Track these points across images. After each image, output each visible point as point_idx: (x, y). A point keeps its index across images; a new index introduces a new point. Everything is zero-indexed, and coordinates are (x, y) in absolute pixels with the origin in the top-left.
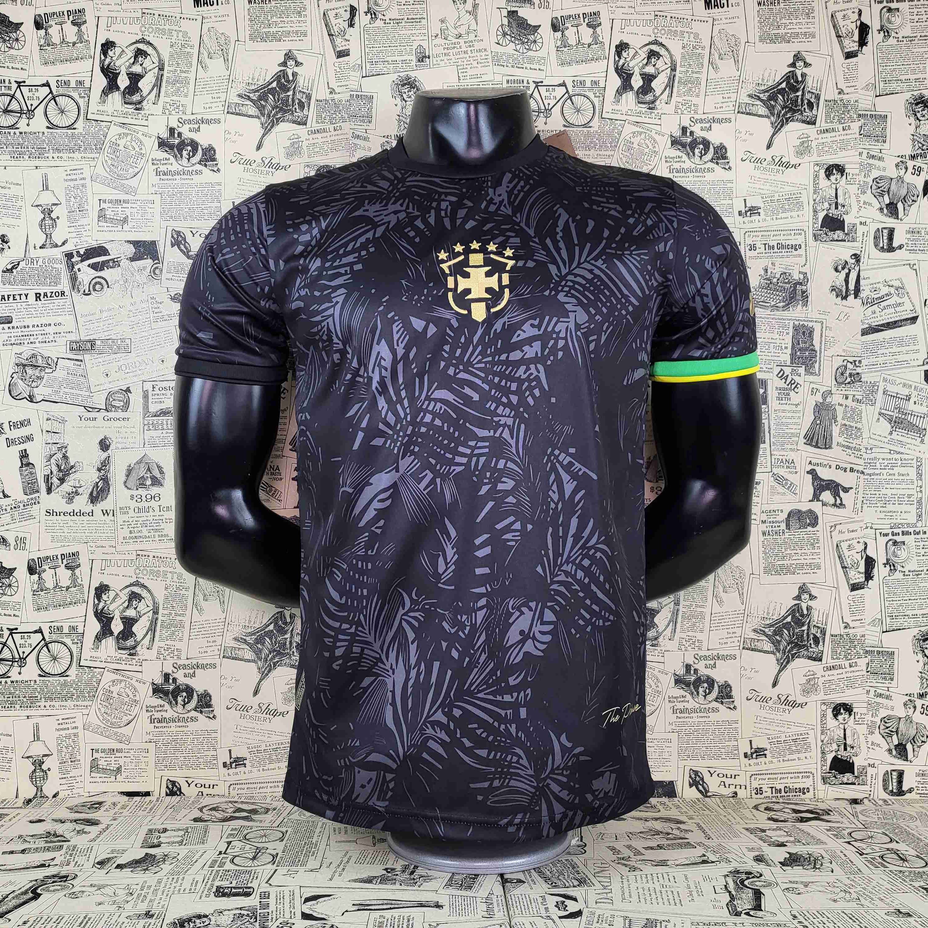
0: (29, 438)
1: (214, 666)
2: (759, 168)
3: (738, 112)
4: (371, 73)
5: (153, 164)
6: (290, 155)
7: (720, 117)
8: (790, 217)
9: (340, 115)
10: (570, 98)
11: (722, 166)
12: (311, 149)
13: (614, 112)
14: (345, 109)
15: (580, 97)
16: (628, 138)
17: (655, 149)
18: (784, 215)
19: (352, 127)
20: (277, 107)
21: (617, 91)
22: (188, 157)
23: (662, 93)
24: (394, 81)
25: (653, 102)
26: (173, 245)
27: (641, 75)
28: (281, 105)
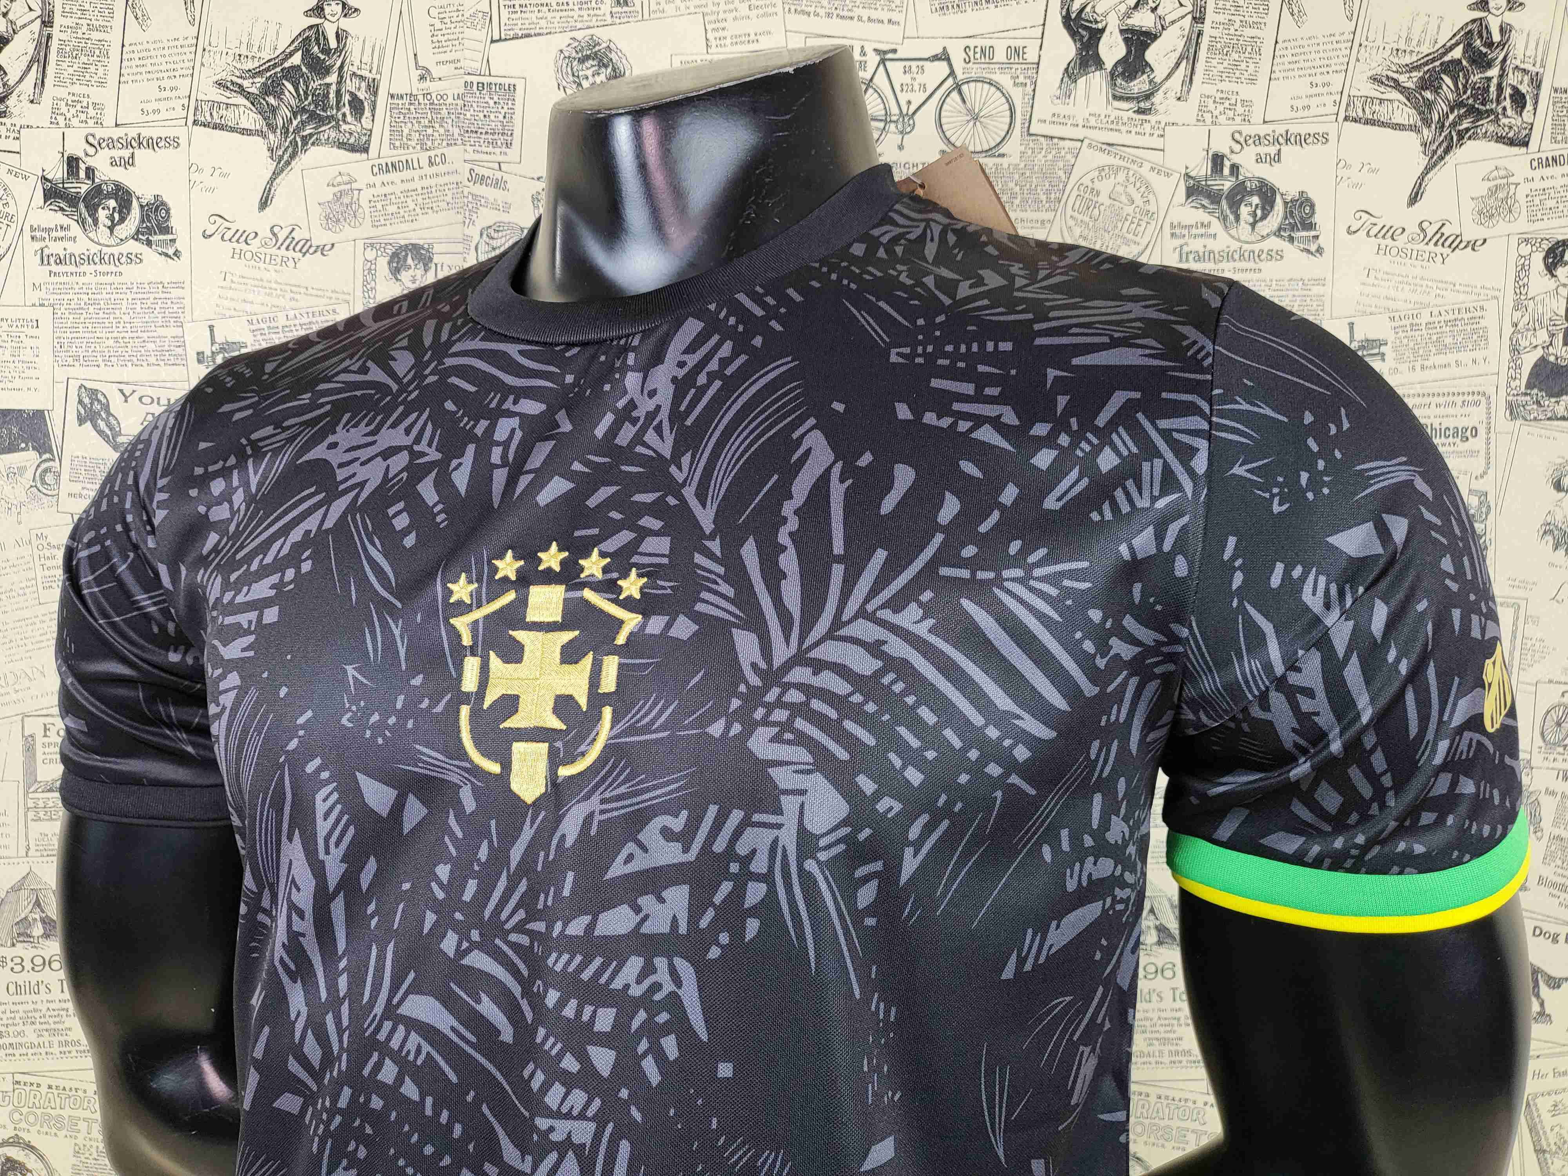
2: (1387, 251)
3: (1346, 119)
4: (512, 33)
5: (33, 238)
6: (332, 220)
7: (1303, 130)
8: (1453, 364)
9: (442, 131)
10: (958, 87)
11: (1302, 246)
12: (379, 207)
13: (1057, 119)
14: (453, 117)
15: (979, 85)
16: (1086, 181)
17: (1148, 207)
18: (1441, 359)
19: (468, 157)
20: (304, 110)
21: (1066, 70)
22: (110, 224)
23: (1169, 76)
24: (561, 51)
25: (1148, 96)
26: (81, 421)
27: (1122, 31)
28: (312, 107)
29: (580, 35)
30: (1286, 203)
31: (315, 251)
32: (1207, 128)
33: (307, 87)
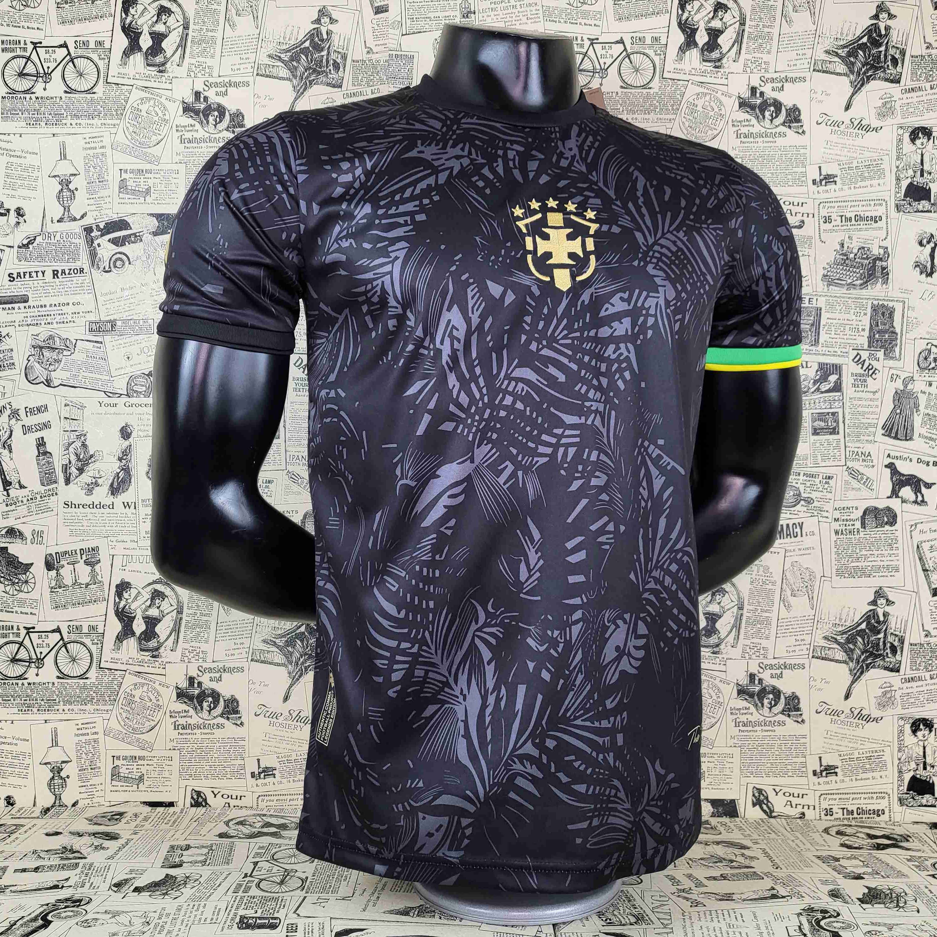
0: (46, 426)
1: (242, 670)
2: (835, 133)
3: (814, 70)
4: (412, 31)
5: (177, 130)
7: (794, 75)
8: (869, 186)
9: (378, 77)
10: (628, 56)
11: (795, 130)
13: (676, 71)
14: (383, 70)
15: (639, 55)
16: (691, 100)
17: (720, 113)
18: (863, 184)
20: (310, 68)
21: (680, 47)
22: (215, 123)
23: (729, 50)
24: (436, 40)
25: (720, 60)
27: (706, 30)
28: (314, 66)
32: (748, 75)
33: (312, 57)
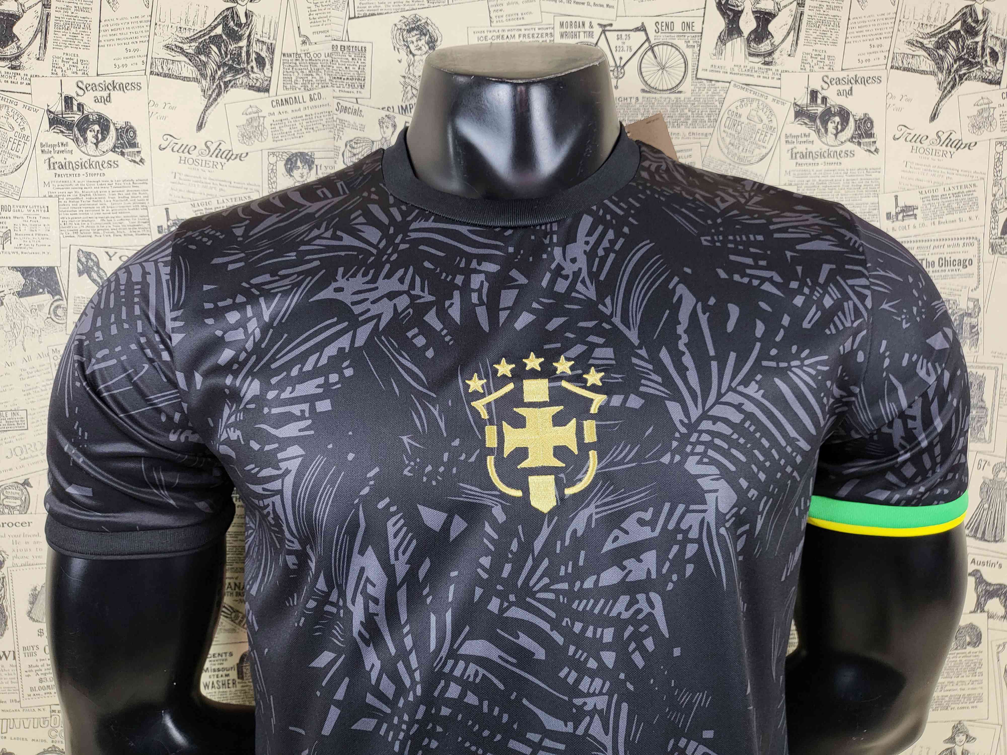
2: (917, 150)
3: (892, 67)
4: (362, 13)
5: (42, 151)
6: (246, 137)
7: (866, 74)
8: (958, 221)
9: (318, 78)
10: (652, 48)
11: (866, 148)
12: (277, 128)
13: (715, 69)
14: (325, 68)
15: (665, 47)
16: (733, 108)
17: (771, 125)
18: (950, 218)
19: (336, 94)
20: (225, 64)
21: (719, 37)
22: (95, 141)
23: (783, 41)
24: (395, 25)
25: (770, 54)
26: (80, 273)
27: (754, 12)
28: (230, 62)
29: (407, 14)
30: (856, 121)
31: (236, 158)
32: (806, 74)
33: (227, 49)
